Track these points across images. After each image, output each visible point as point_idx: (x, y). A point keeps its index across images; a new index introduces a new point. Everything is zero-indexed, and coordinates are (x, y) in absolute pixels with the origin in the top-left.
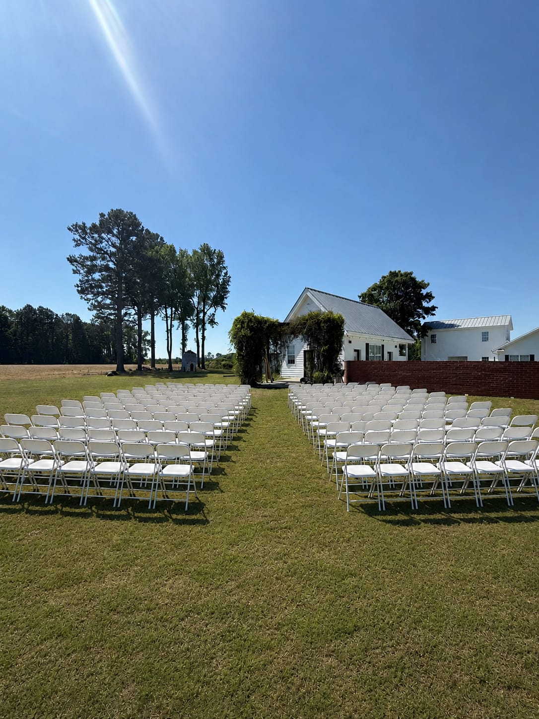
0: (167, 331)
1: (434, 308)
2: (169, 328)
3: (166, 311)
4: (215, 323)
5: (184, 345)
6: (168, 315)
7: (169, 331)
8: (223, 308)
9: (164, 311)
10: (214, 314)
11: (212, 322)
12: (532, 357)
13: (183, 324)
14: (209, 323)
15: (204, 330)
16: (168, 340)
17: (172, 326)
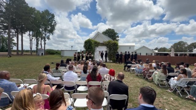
0: (30, 40)
1: (118, 40)
2: (31, 39)
3: (30, 33)
4: (50, 39)
5: (37, 45)
6: (31, 34)
7: (31, 40)
8: (52, 34)
9: (29, 33)
10: (49, 36)
11: (48, 38)
12: (141, 54)
13: (37, 38)
14: (47, 38)
15: (45, 41)
16: (30, 44)
17: (32, 39)
